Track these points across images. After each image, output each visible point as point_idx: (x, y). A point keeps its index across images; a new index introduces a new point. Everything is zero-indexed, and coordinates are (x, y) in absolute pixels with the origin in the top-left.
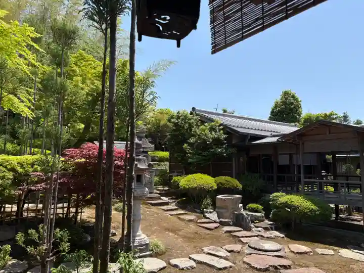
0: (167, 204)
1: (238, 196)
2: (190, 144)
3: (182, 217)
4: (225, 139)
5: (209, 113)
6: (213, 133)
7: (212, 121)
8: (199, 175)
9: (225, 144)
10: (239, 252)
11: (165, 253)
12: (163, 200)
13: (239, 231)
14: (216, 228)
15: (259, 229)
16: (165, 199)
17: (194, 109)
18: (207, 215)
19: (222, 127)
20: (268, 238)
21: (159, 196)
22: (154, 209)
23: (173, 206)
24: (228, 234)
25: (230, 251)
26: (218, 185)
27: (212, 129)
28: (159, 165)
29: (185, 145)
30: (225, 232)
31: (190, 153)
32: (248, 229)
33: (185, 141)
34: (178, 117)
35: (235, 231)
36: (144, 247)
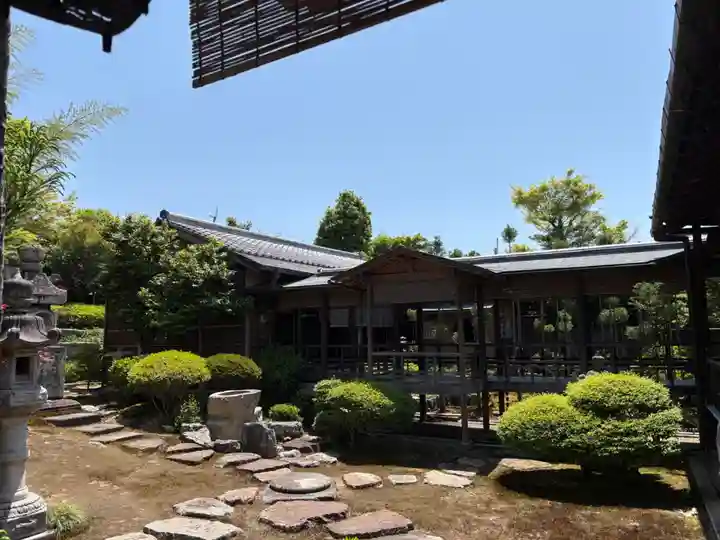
0: (96, 419)
1: (253, 392)
2: (155, 289)
3: (132, 444)
4: (232, 278)
5: (196, 223)
6: (206, 265)
7: (204, 240)
8: (173, 354)
9: (231, 287)
10: (251, 503)
11: (87, 528)
12: (87, 412)
13: (250, 461)
14: (207, 459)
15: (293, 452)
16: (91, 409)
17: (164, 214)
18: (188, 435)
19: (224, 254)
20: (307, 467)
21: (76, 403)
22: (62, 434)
23: (111, 423)
24: (230, 470)
25: (233, 504)
26: (213, 371)
27: (204, 258)
28: (79, 335)
29: (144, 291)
30: (225, 466)
32: (268, 454)
33: (143, 281)
34: (128, 230)
35: (244, 462)
36: (34, 521)
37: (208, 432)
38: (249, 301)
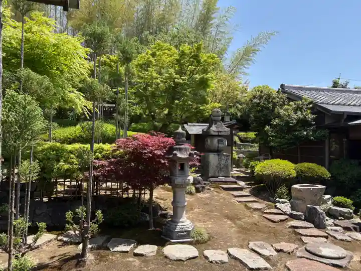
0: (241, 189)
1: (320, 187)
2: (272, 126)
3: (250, 205)
4: (314, 120)
5: (301, 89)
6: (299, 113)
7: (300, 98)
8: (278, 161)
9: (314, 125)
10: (289, 253)
11: (206, 242)
12: (239, 185)
13: (306, 228)
14: (281, 221)
15: (337, 228)
16: (242, 183)
17: (282, 86)
18: (278, 205)
19: (311, 106)
20: (341, 240)
21: (234, 180)
22: (224, 194)
23: (246, 192)
24: (291, 230)
25: (278, 251)
26: (297, 172)
27: (298, 109)
28: (252, 146)
29: (267, 128)
30: (289, 227)
31: (272, 136)
32: (320, 226)
33: (268, 122)
34: (261, 97)
35: (302, 228)
36: (185, 233)
37: (290, 205)
38: (326, 132)
